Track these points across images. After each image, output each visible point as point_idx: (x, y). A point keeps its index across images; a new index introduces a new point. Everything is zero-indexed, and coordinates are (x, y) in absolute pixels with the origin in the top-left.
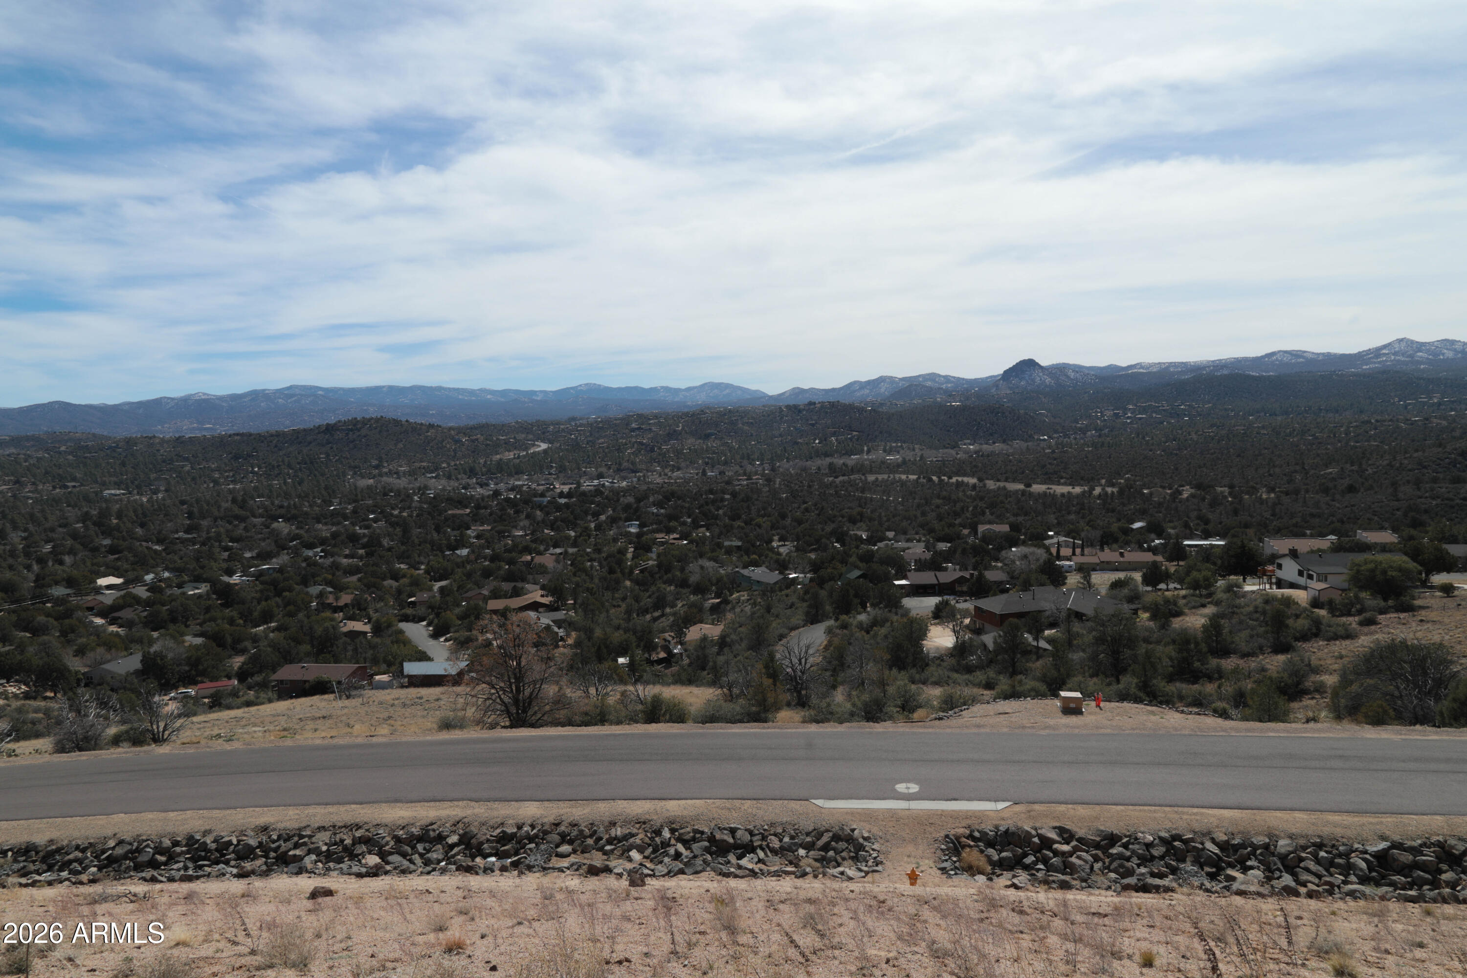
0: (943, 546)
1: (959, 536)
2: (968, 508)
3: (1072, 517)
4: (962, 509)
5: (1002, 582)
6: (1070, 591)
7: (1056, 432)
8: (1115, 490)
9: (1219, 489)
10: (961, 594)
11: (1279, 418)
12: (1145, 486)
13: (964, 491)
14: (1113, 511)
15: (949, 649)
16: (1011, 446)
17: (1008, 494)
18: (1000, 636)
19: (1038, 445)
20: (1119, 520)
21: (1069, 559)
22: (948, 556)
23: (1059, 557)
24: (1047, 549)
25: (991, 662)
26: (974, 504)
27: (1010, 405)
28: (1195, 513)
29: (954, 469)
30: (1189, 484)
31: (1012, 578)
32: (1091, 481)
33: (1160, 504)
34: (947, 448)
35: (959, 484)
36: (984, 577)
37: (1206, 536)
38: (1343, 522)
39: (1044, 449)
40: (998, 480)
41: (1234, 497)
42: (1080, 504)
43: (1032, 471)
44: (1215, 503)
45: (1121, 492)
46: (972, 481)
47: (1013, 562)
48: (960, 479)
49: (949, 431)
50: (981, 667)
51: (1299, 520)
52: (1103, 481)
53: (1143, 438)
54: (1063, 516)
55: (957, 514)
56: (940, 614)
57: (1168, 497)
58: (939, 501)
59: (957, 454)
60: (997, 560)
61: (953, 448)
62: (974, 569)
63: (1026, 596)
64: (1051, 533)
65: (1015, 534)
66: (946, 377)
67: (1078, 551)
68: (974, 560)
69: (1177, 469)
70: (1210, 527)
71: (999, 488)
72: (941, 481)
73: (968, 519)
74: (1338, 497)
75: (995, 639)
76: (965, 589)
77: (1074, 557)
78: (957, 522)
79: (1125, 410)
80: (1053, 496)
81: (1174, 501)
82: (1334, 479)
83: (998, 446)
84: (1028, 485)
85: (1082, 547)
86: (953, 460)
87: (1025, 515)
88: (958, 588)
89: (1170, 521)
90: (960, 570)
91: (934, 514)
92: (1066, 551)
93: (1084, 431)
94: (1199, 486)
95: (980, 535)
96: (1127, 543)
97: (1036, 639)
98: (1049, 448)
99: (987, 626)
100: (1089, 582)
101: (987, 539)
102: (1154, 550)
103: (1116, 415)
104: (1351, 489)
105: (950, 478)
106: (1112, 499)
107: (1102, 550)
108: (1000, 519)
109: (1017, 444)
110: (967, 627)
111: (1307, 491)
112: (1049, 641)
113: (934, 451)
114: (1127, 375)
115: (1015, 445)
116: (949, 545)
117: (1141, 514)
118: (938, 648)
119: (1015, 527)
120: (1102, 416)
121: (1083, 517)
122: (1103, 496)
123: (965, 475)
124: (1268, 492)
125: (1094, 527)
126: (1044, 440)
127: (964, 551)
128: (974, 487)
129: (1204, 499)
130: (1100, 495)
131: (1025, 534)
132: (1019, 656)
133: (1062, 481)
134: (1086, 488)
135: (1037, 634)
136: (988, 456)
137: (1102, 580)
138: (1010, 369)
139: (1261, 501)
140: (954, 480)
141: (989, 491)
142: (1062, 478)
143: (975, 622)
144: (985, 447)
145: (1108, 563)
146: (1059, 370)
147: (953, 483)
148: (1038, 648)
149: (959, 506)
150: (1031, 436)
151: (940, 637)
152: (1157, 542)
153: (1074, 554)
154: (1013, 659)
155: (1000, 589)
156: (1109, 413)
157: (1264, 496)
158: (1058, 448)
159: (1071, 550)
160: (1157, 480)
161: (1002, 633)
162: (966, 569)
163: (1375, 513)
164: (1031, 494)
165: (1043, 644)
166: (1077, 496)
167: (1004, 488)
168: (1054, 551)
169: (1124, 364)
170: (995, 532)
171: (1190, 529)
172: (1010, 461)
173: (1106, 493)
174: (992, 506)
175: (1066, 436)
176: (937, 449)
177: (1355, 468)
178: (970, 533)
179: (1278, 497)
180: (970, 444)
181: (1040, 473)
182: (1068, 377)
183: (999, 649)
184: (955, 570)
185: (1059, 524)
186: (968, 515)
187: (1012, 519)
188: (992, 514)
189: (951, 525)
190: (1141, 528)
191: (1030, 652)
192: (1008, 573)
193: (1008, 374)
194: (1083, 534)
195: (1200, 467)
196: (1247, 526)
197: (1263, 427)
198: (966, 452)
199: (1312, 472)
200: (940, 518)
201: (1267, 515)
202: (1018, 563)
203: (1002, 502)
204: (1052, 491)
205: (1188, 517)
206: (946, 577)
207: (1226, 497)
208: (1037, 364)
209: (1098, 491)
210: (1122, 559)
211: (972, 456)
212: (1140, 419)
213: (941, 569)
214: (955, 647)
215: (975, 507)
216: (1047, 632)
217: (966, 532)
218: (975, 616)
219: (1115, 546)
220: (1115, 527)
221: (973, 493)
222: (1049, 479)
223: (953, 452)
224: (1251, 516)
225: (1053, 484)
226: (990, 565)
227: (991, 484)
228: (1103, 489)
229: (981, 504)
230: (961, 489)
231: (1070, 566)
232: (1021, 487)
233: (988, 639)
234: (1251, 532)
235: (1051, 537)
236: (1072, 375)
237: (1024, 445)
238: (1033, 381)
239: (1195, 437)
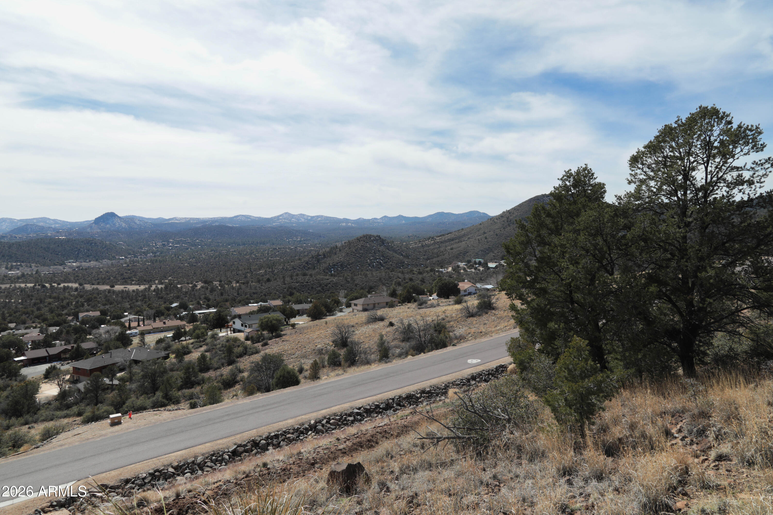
0: (54, 329)
1: (65, 322)
2: (72, 303)
3: (139, 303)
4: (68, 304)
5: (92, 349)
6: (132, 349)
7: (130, 254)
8: (163, 286)
9: (215, 283)
10: (65, 359)
11: (241, 247)
12: (179, 283)
13: (69, 292)
14: (162, 298)
15: (55, 396)
16: (101, 263)
17: (99, 292)
18: (88, 383)
19: (119, 262)
20: (165, 303)
21: (135, 328)
22: (56, 336)
23: (130, 328)
24: (123, 325)
25: (83, 399)
26: (76, 300)
27: (100, 238)
28: (203, 296)
29: (62, 279)
30: (201, 281)
31: (99, 345)
32: (150, 282)
33: (186, 293)
34: (56, 265)
35: (65, 288)
36: (81, 347)
37: (208, 307)
38: (265, 295)
39: (122, 264)
40: (93, 284)
41: (221, 287)
42: (143, 295)
43: (115, 278)
44: (212, 290)
45: (166, 287)
46: (75, 285)
47: (101, 335)
48: (66, 285)
49: (57, 254)
50: (76, 403)
51: (248, 296)
52: (157, 282)
53: (178, 257)
54: (133, 303)
55: (63, 307)
56: (48, 376)
57: (190, 289)
58: (51, 300)
59: (64, 268)
60: (90, 334)
61: (61, 265)
62: (75, 342)
63: (108, 356)
64: (126, 314)
65: (103, 316)
66: (54, 220)
67: (141, 323)
68: (75, 337)
69: (195, 273)
70: (210, 303)
71: (93, 289)
72: (52, 286)
73: (72, 309)
74: (263, 284)
75: (85, 385)
76: (68, 356)
77: (138, 328)
78: (64, 312)
79: (169, 242)
80: (128, 292)
81: (193, 291)
82: (263, 276)
83: (93, 264)
84: (113, 286)
85: (143, 320)
86: (61, 273)
87: (111, 304)
88: (63, 356)
89: (191, 301)
90: (65, 345)
91: (47, 309)
92: (134, 324)
93: (145, 253)
94: (205, 282)
95: (80, 319)
96: (169, 315)
97: (112, 380)
98: (126, 263)
99: (82, 377)
100: (143, 343)
101: (84, 322)
102: (181, 319)
103: (164, 245)
104: (268, 280)
105: (59, 284)
106: (161, 291)
107: (155, 321)
108: (94, 308)
109: (105, 261)
110: (68, 380)
111: (252, 282)
112: (121, 379)
113: (47, 268)
114: (168, 224)
115: (104, 263)
116: (58, 328)
117: (177, 298)
118: (47, 397)
119: (104, 313)
120: (156, 245)
121: (145, 303)
122: (157, 290)
123: (69, 282)
124: (236, 283)
125: (152, 309)
126: (122, 259)
127: (68, 332)
128: (76, 289)
129: (207, 289)
130: (155, 289)
131: (110, 316)
132: (100, 392)
133: (133, 282)
134: (147, 286)
135: (112, 376)
136: (86, 269)
137: (151, 339)
138: (99, 217)
139: (233, 288)
140: (62, 285)
141: (87, 291)
142: (133, 281)
143: (73, 376)
144: (84, 264)
145: (157, 328)
146: (130, 220)
147: (61, 288)
148: (112, 385)
149: (65, 302)
150: (114, 257)
151: (49, 390)
152: (184, 313)
153: (139, 325)
154: (96, 395)
155: (91, 353)
156: (159, 244)
157: (234, 285)
158: (130, 263)
159: (137, 323)
160: (185, 280)
161: (89, 382)
162: (70, 343)
163: (277, 291)
164: (114, 292)
165: (116, 382)
166: (142, 291)
167: (97, 289)
168: (127, 324)
169: (167, 218)
170: (90, 316)
171: (201, 305)
172: (101, 272)
173: (158, 289)
174: (89, 300)
175: (135, 256)
176: (48, 266)
177: (270, 270)
178: (73, 318)
179: (240, 286)
180: (73, 262)
181: (119, 278)
182: (135, 223)
183: (88, 391)
184: (61, 345)
185: (131, 307)
186: (72, 307)
187: (102, 307)
188: (88, 305)
189: (60, 315)
190: (176, 306)
191: (108, 388)
192: (97, 342)
193: (98, 220)
194: (145, 313)
195: (206, 272)
196: (227, 301)
197: (234, 251)
198: (70, 267)
199: (254, 272)
200: (51, 311)
201: (235, 294)
202: (104, 336)
203: (95, 298)
204: (127, 289)
205: (200, 299)
206: (53, 351)
207: (217, 287)
208: (117, 215)
209: (154, 287)
210: (164, 326)
211: (75, 270)
212: (176, 247)
213: (49, 345)
214: (59, 394)
215: (77, 302)
216: (119, 375)
217: (70, 318)
218: (73, 373)
219: (162, 317)
220: (163, 307)
221: (76, 293)
222: (125, 281)
223: (61, 268)
224: (228, 295)
225: (128, 284)
226: (86, 338)
227: (88, 287)
228: (156, 287)
229: (81, 300)
230: (67, 291)
231: (136, 333)
232: (108, 287)
233: (81, 386)
234: (228, 304)
235: (127, 316)
236: (138, 222)
237: (110, 262)
238: (114, 224)
239: (203, 256)
